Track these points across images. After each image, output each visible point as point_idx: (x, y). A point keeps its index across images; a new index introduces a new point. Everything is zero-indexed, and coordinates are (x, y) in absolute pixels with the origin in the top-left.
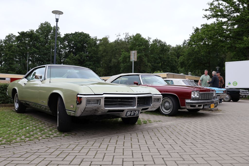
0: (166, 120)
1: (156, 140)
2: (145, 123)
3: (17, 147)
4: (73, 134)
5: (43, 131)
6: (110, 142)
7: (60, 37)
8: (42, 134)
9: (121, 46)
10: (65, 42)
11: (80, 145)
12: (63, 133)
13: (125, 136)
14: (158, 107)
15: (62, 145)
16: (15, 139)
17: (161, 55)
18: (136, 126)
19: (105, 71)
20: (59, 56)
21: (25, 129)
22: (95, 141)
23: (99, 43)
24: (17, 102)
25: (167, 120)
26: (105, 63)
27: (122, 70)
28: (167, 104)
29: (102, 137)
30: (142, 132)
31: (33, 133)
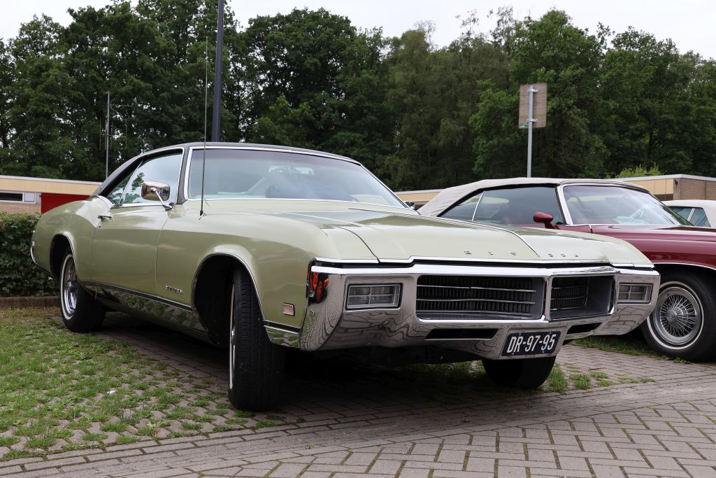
0: (674, 376)
1: (635, 464)
2: (582, 384)
3: (73, 467)
4: (288, 419)
5: (174, 407)
6: (439, 460)
7: (233, 31)
8: (169, 417)
9: (478, 66)
10: (252, 51)
11: (320, 468)
12: (250, 414)
13: (498, 437)
14: (638, 320)
15: (250, 463)
16: (66, 435)
17: (648, 103)
18: (545, 395)
19: (411, 169)
20: (230, 107)
21: (101, 395)
22: (379, 454)
23: (389, 53)
24: (72, 290)
25: (680, 376)
26: (414, 138)
27: (481, 165)
28: (677, 310)
29: (404, 438)
30: (571, 423)
31: (133, 412)
